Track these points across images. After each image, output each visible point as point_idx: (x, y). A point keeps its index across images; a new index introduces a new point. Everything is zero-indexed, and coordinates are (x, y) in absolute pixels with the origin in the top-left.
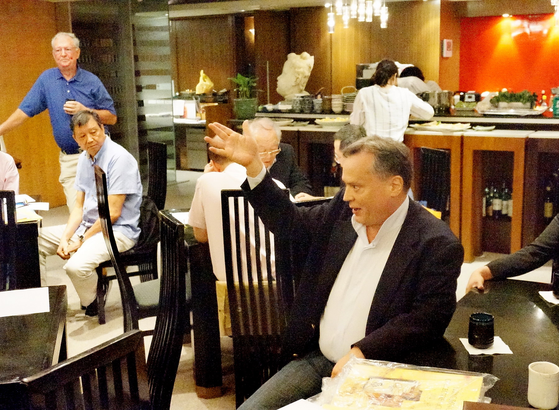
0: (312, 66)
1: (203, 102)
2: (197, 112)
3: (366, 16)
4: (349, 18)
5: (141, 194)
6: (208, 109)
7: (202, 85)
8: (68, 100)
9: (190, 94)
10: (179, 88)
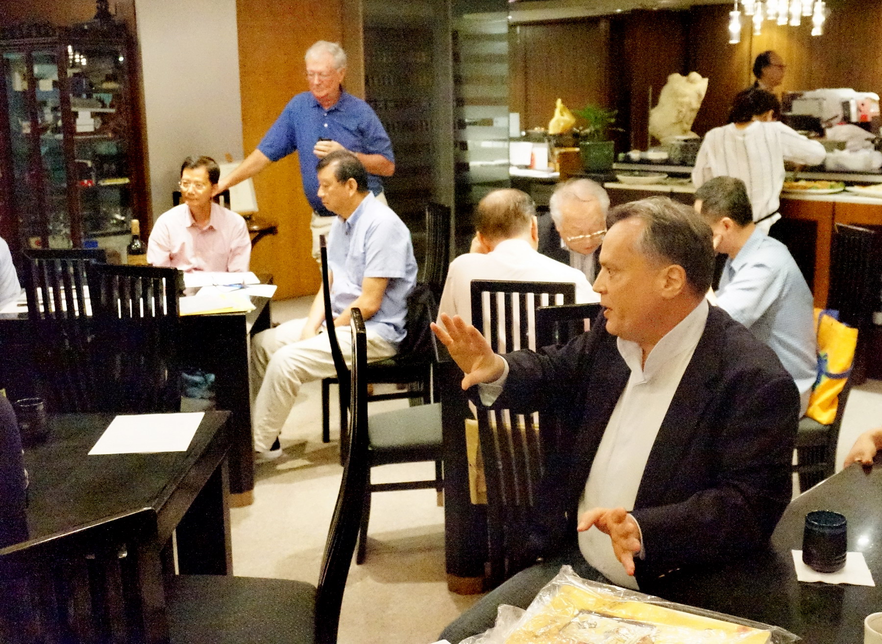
0: (703, 93)
1: (558, 145)
2: (549, 161)
3: (789, 16)
4: (762, 19)
5: (412, 279)
6: (564, 157)
7: (558, 121)
8: (321, 139)
9: (541, 133)
10: (526, 125)
